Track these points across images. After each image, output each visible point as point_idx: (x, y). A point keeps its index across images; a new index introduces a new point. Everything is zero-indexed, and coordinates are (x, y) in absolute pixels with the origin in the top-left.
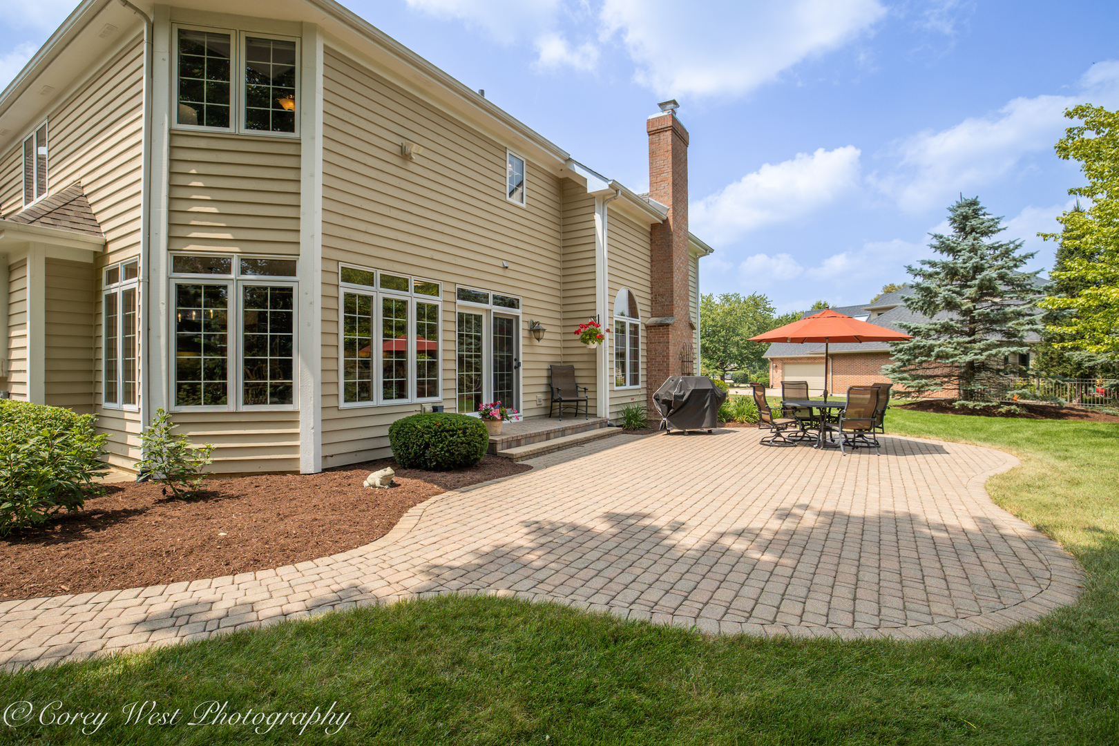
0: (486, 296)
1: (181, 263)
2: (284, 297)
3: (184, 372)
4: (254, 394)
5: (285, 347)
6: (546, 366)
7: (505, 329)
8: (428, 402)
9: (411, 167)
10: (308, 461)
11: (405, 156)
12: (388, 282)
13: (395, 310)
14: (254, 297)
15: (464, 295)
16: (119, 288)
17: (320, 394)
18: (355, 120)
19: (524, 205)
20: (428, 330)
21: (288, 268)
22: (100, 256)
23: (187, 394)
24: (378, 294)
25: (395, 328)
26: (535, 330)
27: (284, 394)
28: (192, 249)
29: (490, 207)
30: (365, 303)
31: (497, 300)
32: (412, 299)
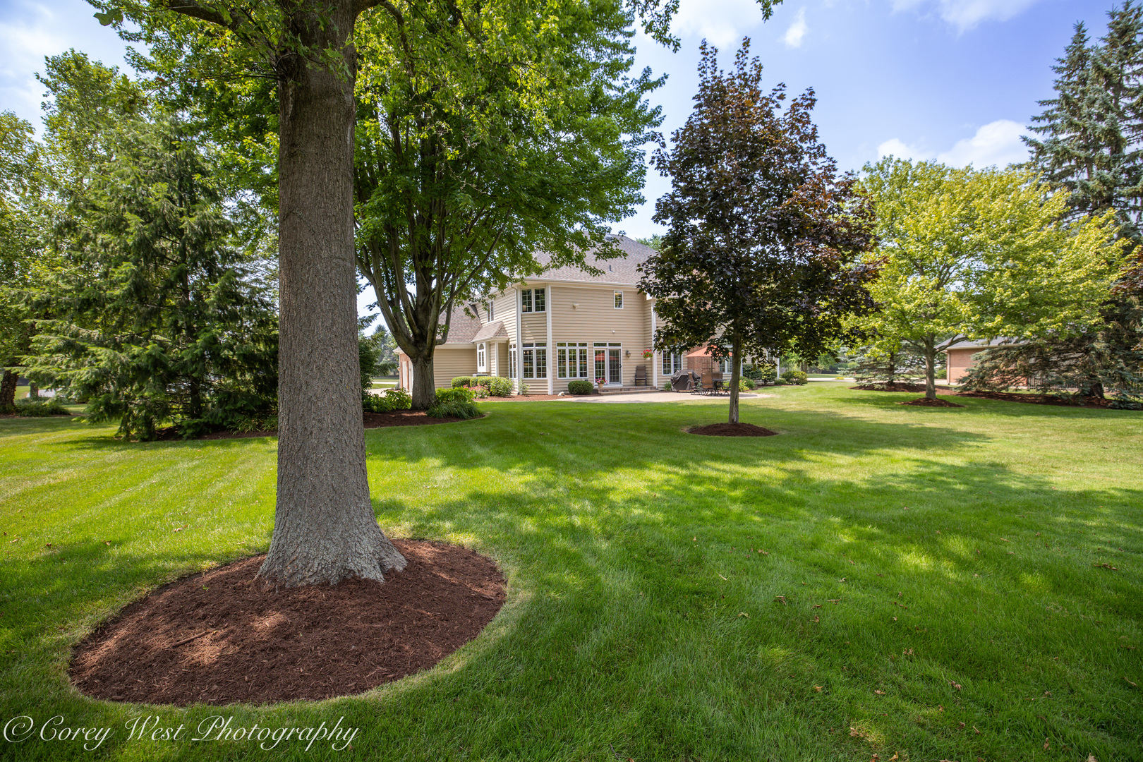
0: (606, 344)
1: (524, 345)
2: (544, 352)
3: (526, 370)
4: (539, 376)
5: (544, 364)
6: (635, 367)
7: (615, 355)
8: (583, 379)
9: (577, 310)
10: (550, 392)
11: (574, 307)
12: (570, 345)
13: (572, 352)
14: (538, 352)
15: (596, 345)
16: (512, 350)
17: (553, 376)
18: (560, 303)
19: (623, 308)
20: (583, 357)
21: (544, 345)
22: (508, 341)
23: (526, 376)
24: (567, 348)
25: (573, 358)
26: (627, 354)
27: (545, 376)
28: (526, 342)
29: (607, 313)
30: (564, 351)
31: (610, 345)
32: (578, 348)
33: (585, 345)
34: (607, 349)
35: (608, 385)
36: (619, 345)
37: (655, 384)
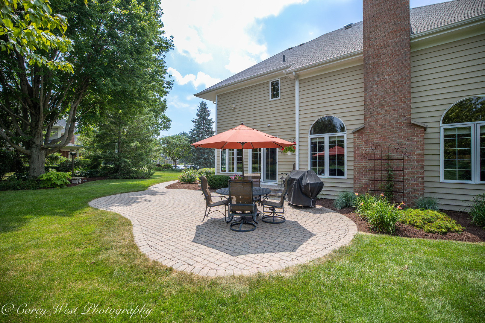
35: (263, 182)
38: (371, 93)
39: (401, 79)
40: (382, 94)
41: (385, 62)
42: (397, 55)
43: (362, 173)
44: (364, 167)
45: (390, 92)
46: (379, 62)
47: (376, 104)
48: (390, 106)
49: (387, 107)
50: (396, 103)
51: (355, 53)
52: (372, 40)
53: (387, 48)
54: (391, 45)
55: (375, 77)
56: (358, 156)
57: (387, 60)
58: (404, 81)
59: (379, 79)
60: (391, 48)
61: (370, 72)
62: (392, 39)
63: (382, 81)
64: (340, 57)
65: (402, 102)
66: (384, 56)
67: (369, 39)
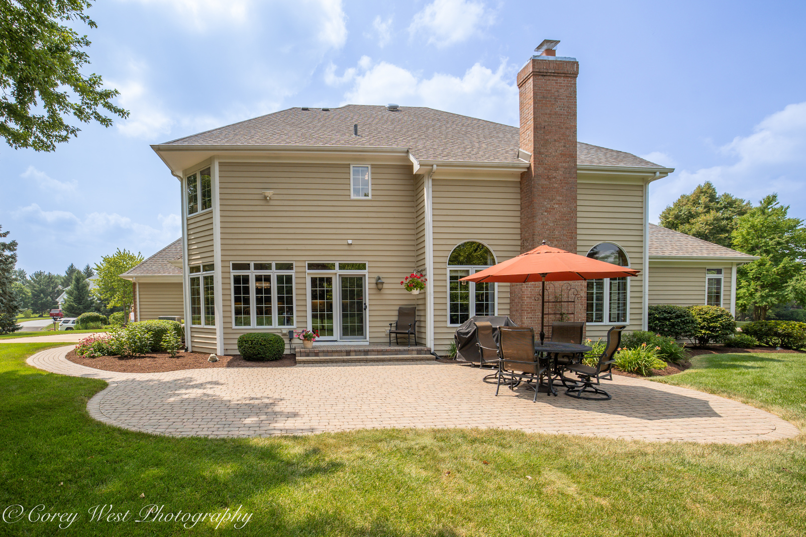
0: (334, 265)
4: (207, 321)
6: (397, 308)
7: (354, 286)
8: (286, 328)
9: (272, 203)
10: (219, 351)
11: (265, 198)
12: (258, 267)
13: (263, 281)
15: (311, 266)
17: (222, 322)
18: (237, 191)
19: (370, 198)
20: (286, 289)
21: (212, 267)
24: (252, 274)
25: (264, 292)
26: (377, 283)
28: (193, 263)
29: (336, 207)
30: (246, 279)
31: (343, 267)
32: (274, 273)
33: (289, 267)
34: (336, 275)
35: (337, 340)
36: (362, 266)
37: (430, 343)
38: (541, 222)
39: (569, 212)
40: (551, 224)
41: (555, 188)
42: (566, 183)
43: (531, 318)
44: (533, 310)
45: (559, 225)
46: (550, 185)
47: (546, 236)
48: (559, 240)
49: (557, 240)
50: (565, 238)
51: (520, 164)
52: (543, 156)
53: (557, 172)
54: (561, 169)
55: (546, 203)
56: (527, 297)
57: (556, 185)
58: (572, 215)
59: (549, 206)
60: (561, 173)
61: (540, 196)
62: (561, 163)
63: (552, 209)
64: (502, 164)
65: (570, 238)
66: (554, 180)
67: (540, 153)
